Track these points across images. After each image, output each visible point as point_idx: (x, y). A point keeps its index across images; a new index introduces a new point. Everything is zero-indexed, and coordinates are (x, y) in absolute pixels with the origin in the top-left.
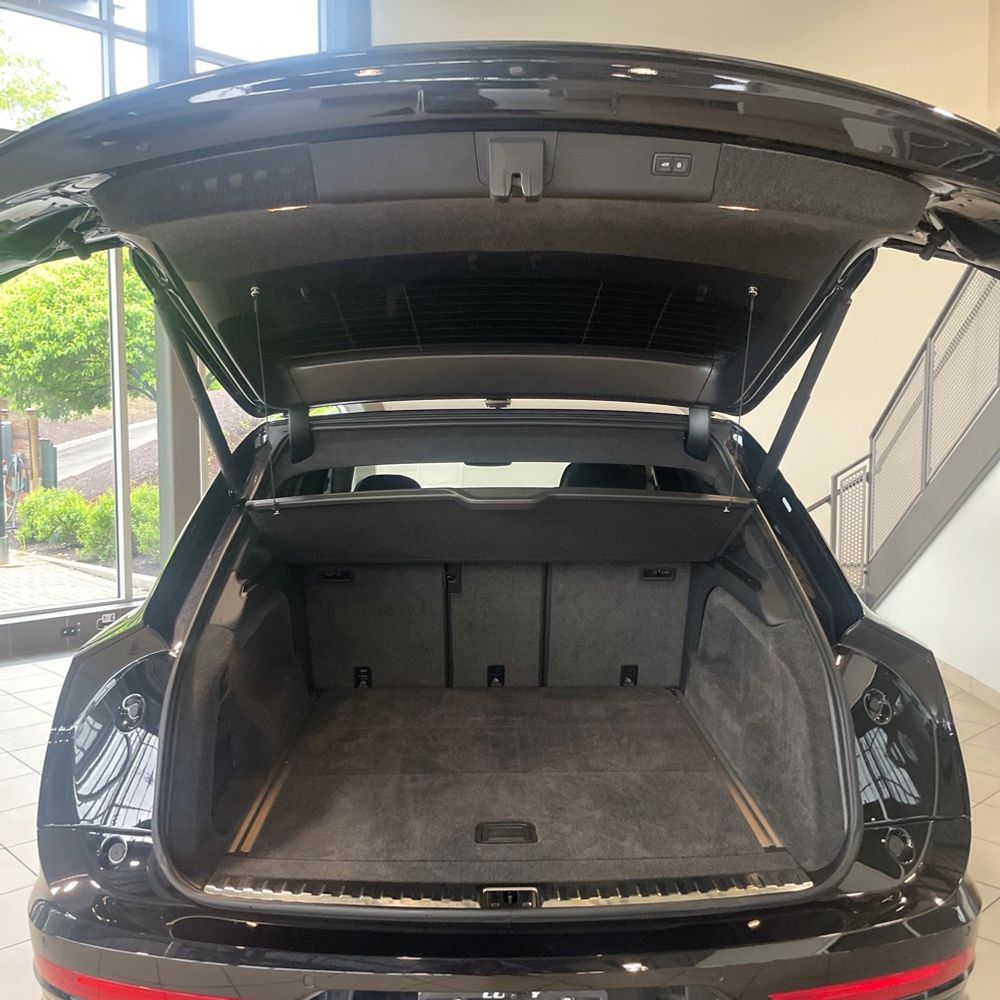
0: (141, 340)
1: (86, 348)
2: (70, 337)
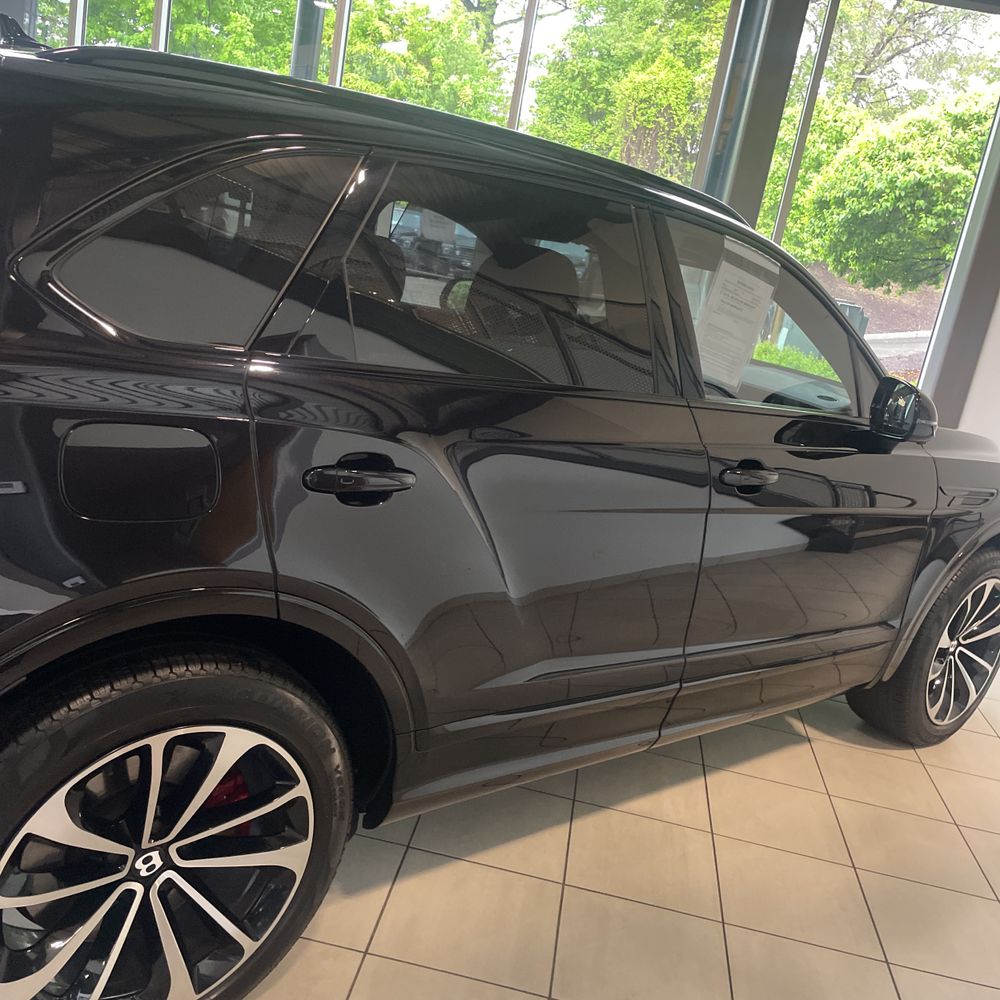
1: (891, 209)
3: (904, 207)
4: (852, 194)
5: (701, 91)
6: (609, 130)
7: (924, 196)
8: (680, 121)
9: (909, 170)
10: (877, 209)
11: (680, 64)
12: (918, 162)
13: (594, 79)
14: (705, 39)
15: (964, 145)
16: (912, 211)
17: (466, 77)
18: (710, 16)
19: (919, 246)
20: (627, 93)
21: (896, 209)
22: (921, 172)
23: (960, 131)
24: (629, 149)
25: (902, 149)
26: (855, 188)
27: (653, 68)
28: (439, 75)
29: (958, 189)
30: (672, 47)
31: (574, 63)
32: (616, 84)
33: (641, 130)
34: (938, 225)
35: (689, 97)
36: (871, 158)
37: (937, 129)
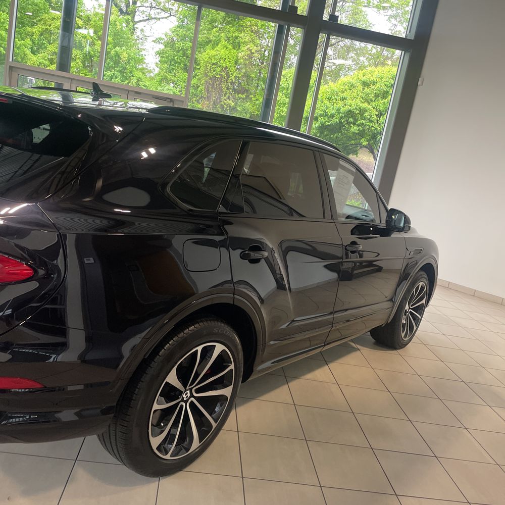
0: (364, 122)
1: (338, 122)
2: (333, 116)
3: (344, 122)
4: (321, 115)
5: (242, 60)
6: (197, 77)
7: (352, 117)
8: (232, 74)
9: (345, 105)
10: (332, 122)
11: (230, 47)
12: (349, 102)
13: (189, 52)
14: (242, 35)
15: (368, 94)
16: (347, 123)
17: (124, 48)
18: (244, 24)
19: (350, 138)
20: (206, 60)
21: (341, 122)
22: (350, 106)
23: (366, 88)
24: (208, 87)
25: (342, 95)
26: (322, 112)
27: (217, 48)
28: (110, 46)
29: (366, 114)
30: (226, 38)
31: (179, 43)
32: (200, 55)
33: (214, 78)
34: (359, 130)
35: (236, 63)
36: (328, 99)
37: (356, 87)
